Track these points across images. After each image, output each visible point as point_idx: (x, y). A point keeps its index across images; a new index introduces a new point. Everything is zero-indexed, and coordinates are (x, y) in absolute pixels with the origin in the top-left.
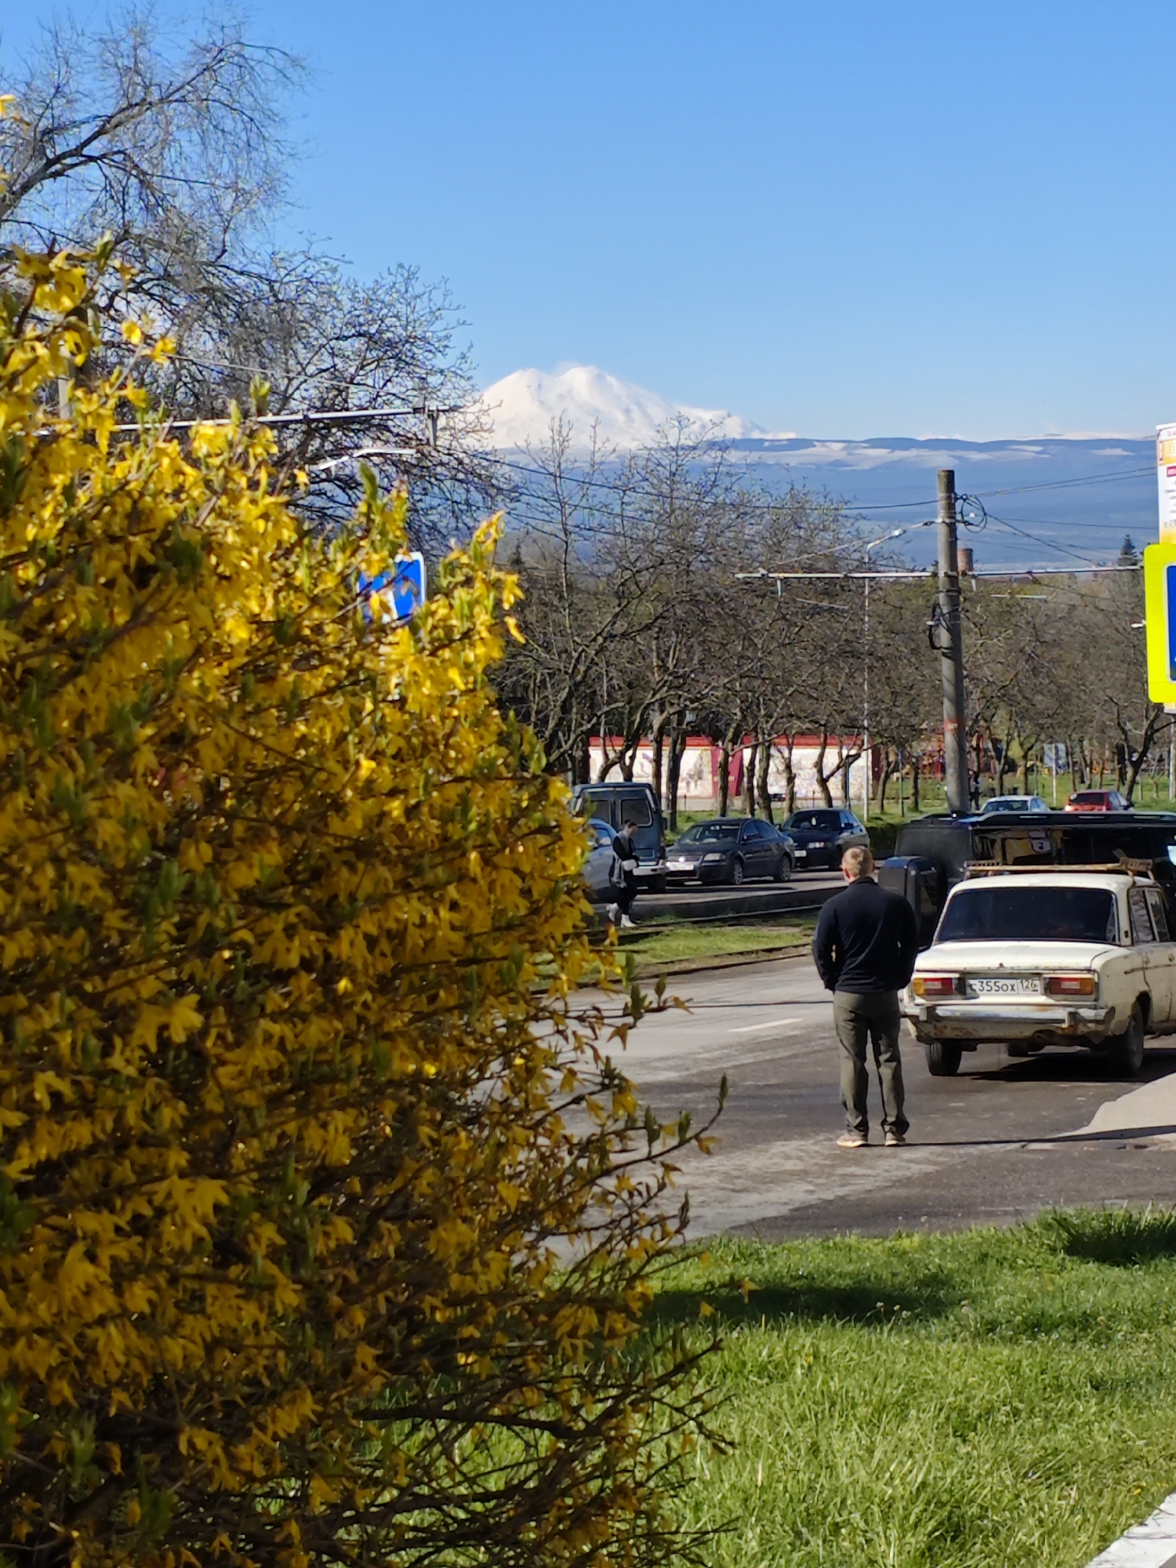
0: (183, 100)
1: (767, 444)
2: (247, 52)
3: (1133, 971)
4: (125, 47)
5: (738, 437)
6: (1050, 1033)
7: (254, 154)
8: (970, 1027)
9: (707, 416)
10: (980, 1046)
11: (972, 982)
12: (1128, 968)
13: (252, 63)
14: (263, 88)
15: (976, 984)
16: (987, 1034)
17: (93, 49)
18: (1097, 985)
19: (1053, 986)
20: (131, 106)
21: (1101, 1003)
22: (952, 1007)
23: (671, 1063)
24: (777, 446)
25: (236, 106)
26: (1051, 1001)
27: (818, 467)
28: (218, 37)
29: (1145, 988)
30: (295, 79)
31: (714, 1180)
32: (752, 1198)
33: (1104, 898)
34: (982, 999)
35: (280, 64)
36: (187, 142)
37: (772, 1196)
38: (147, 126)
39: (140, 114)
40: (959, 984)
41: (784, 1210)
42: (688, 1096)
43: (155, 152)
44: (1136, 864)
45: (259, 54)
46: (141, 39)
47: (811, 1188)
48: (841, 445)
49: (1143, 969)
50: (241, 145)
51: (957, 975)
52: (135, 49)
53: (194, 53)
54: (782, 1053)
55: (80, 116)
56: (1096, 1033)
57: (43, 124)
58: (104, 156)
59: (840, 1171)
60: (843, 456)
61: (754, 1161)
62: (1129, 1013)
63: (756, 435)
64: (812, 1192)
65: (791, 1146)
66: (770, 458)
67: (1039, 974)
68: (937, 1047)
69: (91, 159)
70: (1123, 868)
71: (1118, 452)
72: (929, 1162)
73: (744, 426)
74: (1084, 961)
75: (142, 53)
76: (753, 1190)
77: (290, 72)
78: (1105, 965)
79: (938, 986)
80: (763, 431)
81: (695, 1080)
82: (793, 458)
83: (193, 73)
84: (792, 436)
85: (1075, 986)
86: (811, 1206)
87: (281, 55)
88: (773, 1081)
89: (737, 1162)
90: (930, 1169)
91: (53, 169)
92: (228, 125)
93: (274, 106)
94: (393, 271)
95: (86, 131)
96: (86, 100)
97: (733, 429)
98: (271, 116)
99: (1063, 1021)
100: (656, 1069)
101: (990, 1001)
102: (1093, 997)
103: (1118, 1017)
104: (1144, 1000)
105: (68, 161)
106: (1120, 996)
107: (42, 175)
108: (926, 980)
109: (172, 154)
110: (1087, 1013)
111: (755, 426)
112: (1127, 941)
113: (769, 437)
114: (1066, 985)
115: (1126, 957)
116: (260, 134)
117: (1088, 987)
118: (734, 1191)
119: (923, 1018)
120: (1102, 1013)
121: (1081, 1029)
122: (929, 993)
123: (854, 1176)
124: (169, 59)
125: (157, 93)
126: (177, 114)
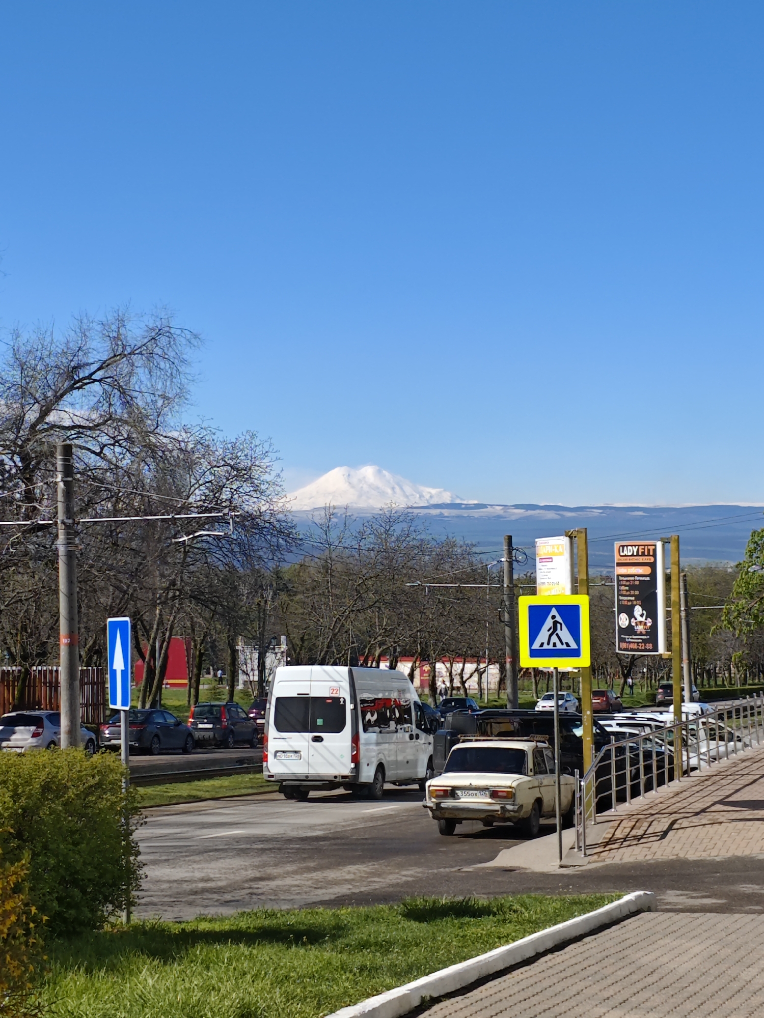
0: (141, 353)
1: (463, 506)
2: (172, 331)
3: (533, 787)
4: (114, 327)
5: (449, 502)
6: (493, 816)
7: (174, 380)
8: (456, 813)
9: (434, 491)
10: (463, 822)
11: (457, 792)
12: (531, 786)
13: (175, 336)
14: (180, 348)
15: (459, 793)
16: (464, 816)
17: (99, 328)
18: (514, 794)
19: (494, 794)
20: (115, 356)
21: (517, 802)
22: (448, 803)
23: (324, 827)
24: (468, 507)
25: (166, 356)
26: (493, 801)
27: (489, 518)
28: (158, 324)
29: (540, 796)
30: (196, 344)
31: (309, 883)
32: (320, 892)
33: (521, 753)
34: (462, 800)
35: (189, 337)
36: (141, 373)
37: (331, 891)
38: (124, 366)
39: (119, 360)
40: (452, 792)
41: (333, 897)
42: (321, 843)
43: (127, 378)
44: (539, 737)
45: (178, 332)
46: (121, 322)
47: (351, 887)
48: (501, 507)
49: (539, 787)
50: (169, 375)
51: (450, 788)
52: (119, 328)
53: (147, 331)
54: (380, 823)
55: (91, 361)
56: (515, 817)
57: (73, 364)
58: (102, 379)
59: (369, 880)
60: (501, 513)
61: (332, 874)
62: (531, 807)
63: (458, 501)
64: (350, 889)
65: (352, 868)
66: (465, 513)
67: (488, 789)
68: (443, 821)
69: (95, 380)
70: (532, 739)
71: (641, 513)
72: (411, 876)
73: (452, 497)
74: (508, 783)
75: (122, 331)
76: (326, 888)
77: (193, 341)
78: (518, 785)
79: (442, 793)
80: (462, 499)
81: (330, 836)
82: (476, 513)
83: (146, 340)
84: (476, 502)
85: (505, 794)
86: (346, 895)
87: (189, 333)
88: (367, 836)
89: (325, 875)
90: (410, 879)
91: (78, 385)
92: (162, 365)
93: (185, 356)
94: (244, 433)
95: (94, 367)
96: (95, 352)
97: (446, 498)
98: (183, 361)
99: (498, 811)
100: (316, 830)
101: (466, 801)
102: (513, 800)
103: (524, 810)
104: (539, 801)
105: (85, 381)
106: (526, 800)
107: (72, 388)
108: (436, 790)
109: (134, 379)
110: (509, 807)
111: (458, 497)
112: (532, 774)
113: (465, 502)
114: (500, 794)
115: (530, 781)
116: (178, 370)
117: (510, 795)
118: (315, 888)
119: (434, 808)
120: (517, 807)
121: (507, 815)
122: (437, 797)
123: (375, 882)
124: (135, 333)
125: (129, 350)
126: (137, 360)
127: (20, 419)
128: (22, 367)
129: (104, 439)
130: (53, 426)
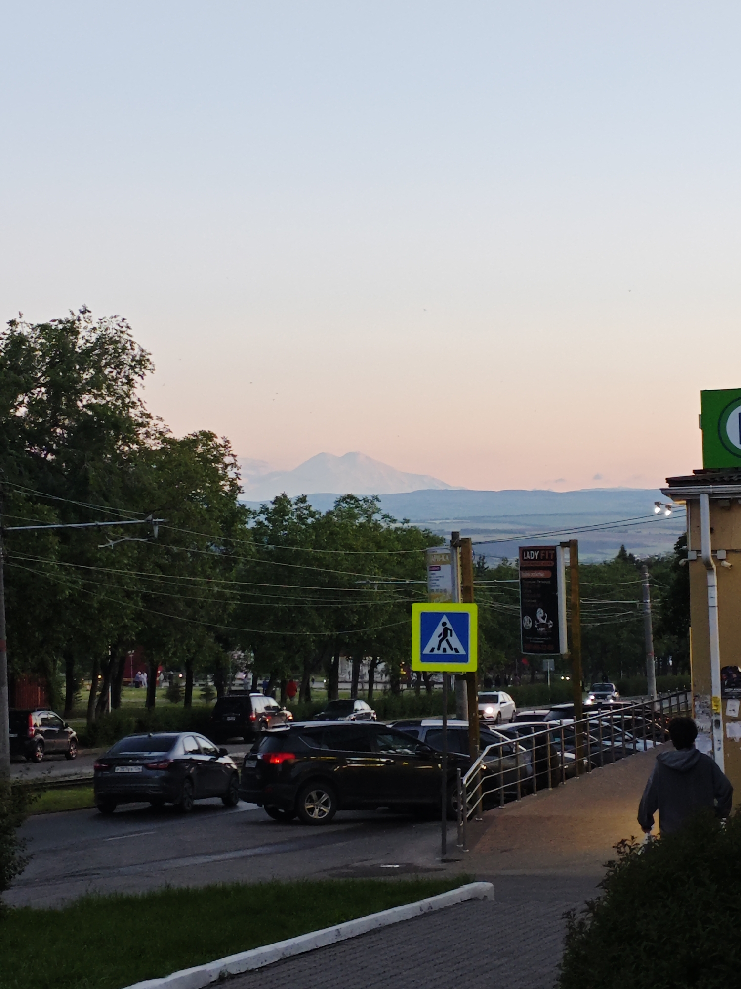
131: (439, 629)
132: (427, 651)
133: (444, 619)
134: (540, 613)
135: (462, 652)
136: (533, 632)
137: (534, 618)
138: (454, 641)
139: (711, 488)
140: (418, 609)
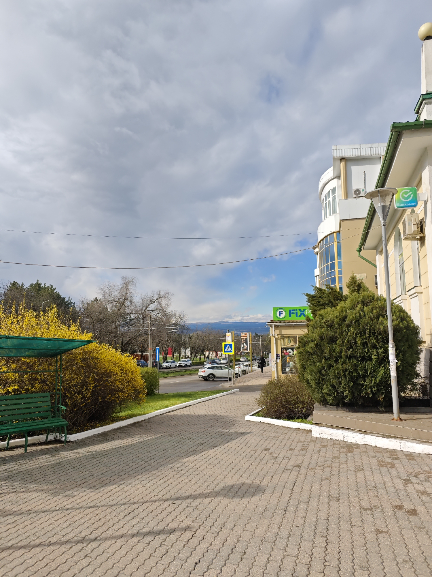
14: (170, 296)
17: (156, 293)
20: (159, 298)
25: (168, 298)
28: (166, 292)
35: (172, 294)
36: (163, 301)
38: (160, 300)
43: (161, 302)
45: (170, 293)
46: (160, 292)
50: (168, 301)
57: (151, 299)
58: (157, 302)
75: (160, 293)
91: (152, 303)
93: (171, 298)
94: (182, 311)
95: (155, 300)
96: (155, 297)
116: (170, 300)
124: (162, 294)
125: (161, 297)
126: (163, 299)
127: (142, 309)
128: (143, 300)
129: (157, 312)
130: (148, 310)
131: (227, 347)
132: (225, 351)
133: (228, 345)
134: (245, 344)
135: (231, 351)
136: (243, 348)
137: (244, 345)
138: (230, 348)
139: (274, 324)
140: (223, 344)
